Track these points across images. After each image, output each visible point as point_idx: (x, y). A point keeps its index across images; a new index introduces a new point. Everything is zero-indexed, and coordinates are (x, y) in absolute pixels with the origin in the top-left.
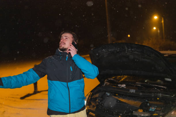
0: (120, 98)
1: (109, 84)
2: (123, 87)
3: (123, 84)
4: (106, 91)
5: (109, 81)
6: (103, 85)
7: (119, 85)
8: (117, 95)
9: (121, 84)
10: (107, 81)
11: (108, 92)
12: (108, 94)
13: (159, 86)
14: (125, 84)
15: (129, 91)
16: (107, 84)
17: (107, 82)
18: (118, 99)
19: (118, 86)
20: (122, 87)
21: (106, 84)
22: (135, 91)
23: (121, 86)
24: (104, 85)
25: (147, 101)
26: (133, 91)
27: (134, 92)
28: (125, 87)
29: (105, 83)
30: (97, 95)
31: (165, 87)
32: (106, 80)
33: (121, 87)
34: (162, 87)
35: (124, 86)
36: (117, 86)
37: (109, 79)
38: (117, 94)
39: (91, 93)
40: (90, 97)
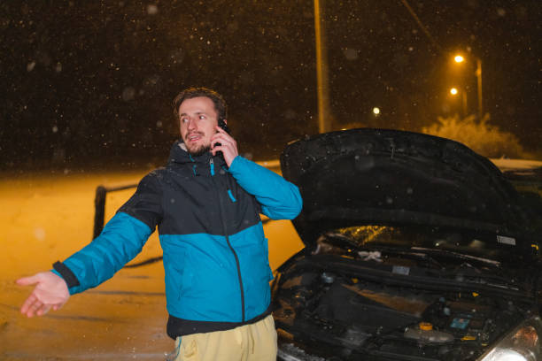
0: (364, 290)
1: (330, 248)
2: (374, 258)
3: (373, 251)
4: (322, 271)
5: (329, 241)
6: (313, 253)
7: (362, 253)
8: (355, 281)
9: (368, 251)
10: (324, 242)
11: (330, 272)
12: (329, 279)
13: (480, 259)
14: (379, 251)
15: (391, 270)
16: (326, 250)
17: (323, 245)
18: (360, 293)
19: (359, 257)
20: (369, 258)
21: (322, 249)
22: (408, 271)
23: (365, 257)
24: (317, 252)
25: (442, 299)
26: (402, 270)
27: (407, 274)
28: (380, 258)
29: (319, 246)
30: (297, 281)
31: (495, 262)
32: (321, 238)
33: (366, 259)
34: (489, 261)
35: (376, 255)
36: (356, 255)
37: (331, 235)
38: (354, 278)
39: (279, 275)
40: (276, 287)
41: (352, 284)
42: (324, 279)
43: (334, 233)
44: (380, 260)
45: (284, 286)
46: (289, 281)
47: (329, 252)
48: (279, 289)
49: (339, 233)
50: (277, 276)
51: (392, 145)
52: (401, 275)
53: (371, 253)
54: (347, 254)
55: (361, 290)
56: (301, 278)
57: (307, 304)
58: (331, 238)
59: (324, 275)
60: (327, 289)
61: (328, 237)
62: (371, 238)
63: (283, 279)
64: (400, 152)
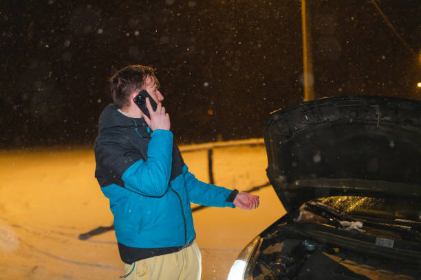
0: (346, 261)
1: (312, 216)
2: (355, 227)
3: (355, 221)
4: (304, 238)
5: (311, 209)
6: (294, 220)
7: (342, 223)
8: (337, 250)
9: (350, 220)
10: (306, 209)
11: (311, 240)
12: (311, 246)
14: (361, 221)
15: (374, 241)
16: (308, 217)
17: (305, 212)
18: (342, 263)
19: (341, 226)
20: (351, 227)
21: (303, 215)
22: (393, 242)
24: (299, 219)
27: (392, 247)
28: (361, 228)
29: (301, 213)
30: (279, 247)
32: (303, 206)
33: (347, 229)
35: (357, 225)
36: (338, 225)
37: (313, 203)
38: (336, 247)
39: (262, 240)
40: (258, 252)
41: (333, 253)
42: (304, 246)
43: (316, 201)
44: (362, 231)
45: (266, 252)
46: (270, 247)
47: (310, 220)
48: (261, 254)
49: (321, 201)
50: (259, 241)
51: (378, 113)
52: (385, 248)
53: (352, 222)
54: (329, 223)
55: (343, 260)
56: (282, 244)
57: (287, 271)
58: (313, 205)
59: (306, 243)
60: (309, 256)
61: (310, 205)
62: (352, 208)
63: (265, 244)
64: (385, 121)
